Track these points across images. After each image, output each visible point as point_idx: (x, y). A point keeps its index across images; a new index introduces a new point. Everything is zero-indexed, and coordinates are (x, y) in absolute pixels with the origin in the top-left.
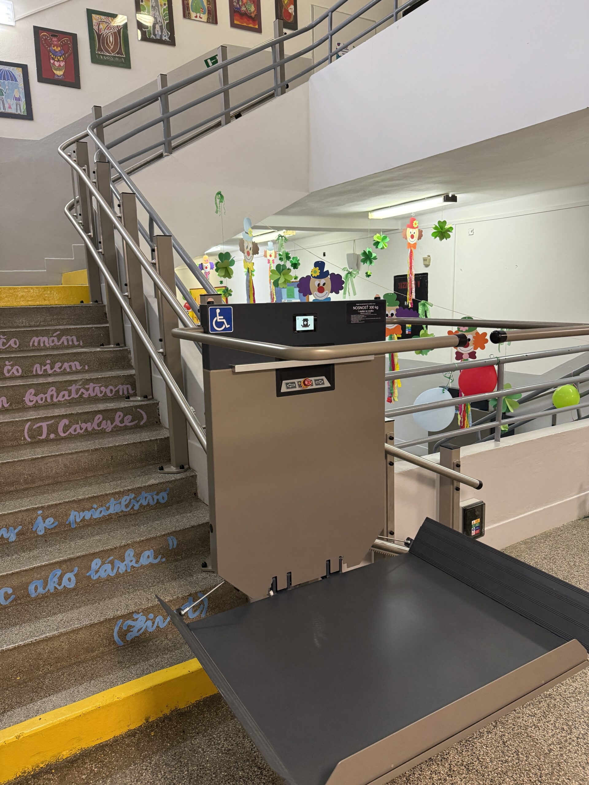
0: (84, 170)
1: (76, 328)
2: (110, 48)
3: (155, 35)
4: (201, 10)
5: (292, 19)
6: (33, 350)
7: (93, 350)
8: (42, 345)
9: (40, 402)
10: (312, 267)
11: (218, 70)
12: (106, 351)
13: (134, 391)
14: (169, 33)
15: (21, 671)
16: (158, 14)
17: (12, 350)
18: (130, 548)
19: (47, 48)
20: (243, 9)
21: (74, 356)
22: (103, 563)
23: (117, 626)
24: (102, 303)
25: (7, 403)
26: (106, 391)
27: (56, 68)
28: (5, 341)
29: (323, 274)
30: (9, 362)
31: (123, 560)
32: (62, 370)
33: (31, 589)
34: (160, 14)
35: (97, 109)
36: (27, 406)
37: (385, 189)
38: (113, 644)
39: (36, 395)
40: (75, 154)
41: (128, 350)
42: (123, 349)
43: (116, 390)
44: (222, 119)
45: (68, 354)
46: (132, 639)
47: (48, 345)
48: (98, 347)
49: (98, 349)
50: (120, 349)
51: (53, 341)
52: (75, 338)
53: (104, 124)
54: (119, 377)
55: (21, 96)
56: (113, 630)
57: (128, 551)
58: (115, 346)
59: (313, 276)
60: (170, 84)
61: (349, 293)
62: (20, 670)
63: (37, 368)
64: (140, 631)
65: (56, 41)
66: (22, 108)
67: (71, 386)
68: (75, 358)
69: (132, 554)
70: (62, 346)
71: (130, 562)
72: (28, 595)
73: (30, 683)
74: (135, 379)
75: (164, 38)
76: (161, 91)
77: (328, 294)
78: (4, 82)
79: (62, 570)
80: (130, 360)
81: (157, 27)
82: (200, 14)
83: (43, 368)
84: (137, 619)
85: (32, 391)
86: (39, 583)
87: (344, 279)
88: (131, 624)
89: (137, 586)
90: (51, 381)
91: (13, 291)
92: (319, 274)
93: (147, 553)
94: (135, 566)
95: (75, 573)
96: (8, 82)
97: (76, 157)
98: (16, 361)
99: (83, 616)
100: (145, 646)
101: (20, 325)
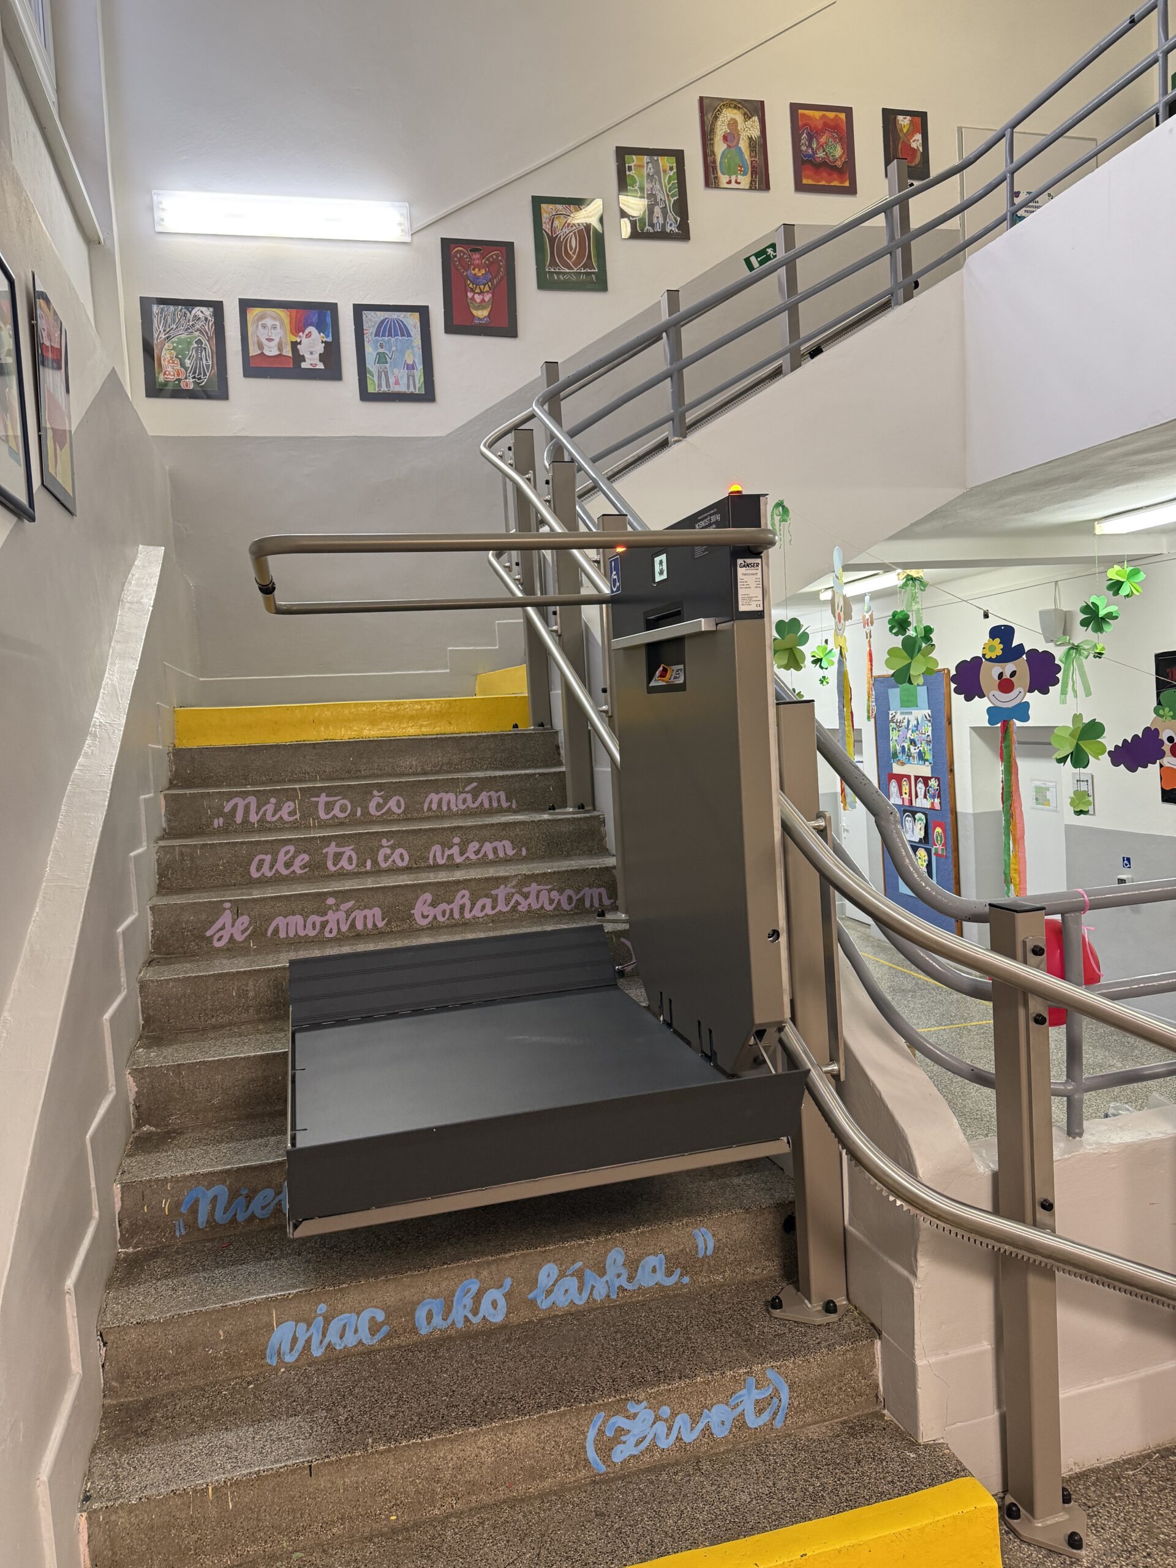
0: (529, 479)
1: (507, 776)
2: (570, 257)
3: (652, 225)
4: (739, 168)
5: (917, 160)
6: (428, 819)
7: (537, 817)
8: (445, 808)
9: (440, 919)
10: (986, 637)
11: (776, 270)
12: (560, 820)
13: (612, 901)
14: (679, 219)
15: (398, 1502)
16: (659, 187)
17: (392, 818)
18: (616, 1246)
19: (463, 272)
20: (821, 154)
21: (503, 829)
22: (562, 1275)
23: (594, 1426)
24: (552, 728)
25: (383, 919)
26: (559, 900)
27: (476, 305)
28: (381, 801)
29: (1011, 653)
30: (388, 841)
31: (602, 1272)
32: (480, 856)
33: (420, 1316)
34: (661, 187)
35: (551, 368)
36: (418, 927)
37: (1142, 469)
38: (585, 1466)
39: (433, 904)
40: (511, 453)
41: (601, 817)
42: (591, 816)
43: (579, 896)
44: (785, 361)
45: (493, 825)
46: (625, 1460)
47: (455, 809)
48: (543, 811)
49: (546, 817)
50: (585, 815)
51: (464, 801)
52: (502, 794)
53: (562, 394)
54: (585, 871)
55: (416, 361)
56: (584, 1433)
57: (613, 1251)
58: (577, 810)
59: (987, 657)
60: (684, 306)
61: (1075, 692)
62: (396, 1500)
63: (437, 855)
64: (642, 1444)
65: (478, 259)
66: (417, 382)
67: (498, 888)
68: (504, 832)
69: (621, 1260)
70: (481, 811)
71: (615, 1279)
72: (414, 1330)
73: (416, 1534)
74: (614, 876)
75: (668, 229)
76: (667, 322)
77: (1022, 694)
78: (389, 341)
79: (480, 1282)
80: (602, 838)
81: (657, 210)
82: (737, 177)
83: (447, 852)
84: (635, 1415)
85: (428, 897)
86: (436, 1305)
87: (1061, 661)
88: (622, 1426)
89: (633, 1335)
90: (461, 879)
91: (395, 709)
92: (1000, 653)
93: (651, 1261)
94: (626, 1287)
95: (507, 1290)
96: (397, 339)
97: (513, 458)
98: (399, 839)
99: (523, 1392)
100: (652, 1483)
101: (406, 772)
